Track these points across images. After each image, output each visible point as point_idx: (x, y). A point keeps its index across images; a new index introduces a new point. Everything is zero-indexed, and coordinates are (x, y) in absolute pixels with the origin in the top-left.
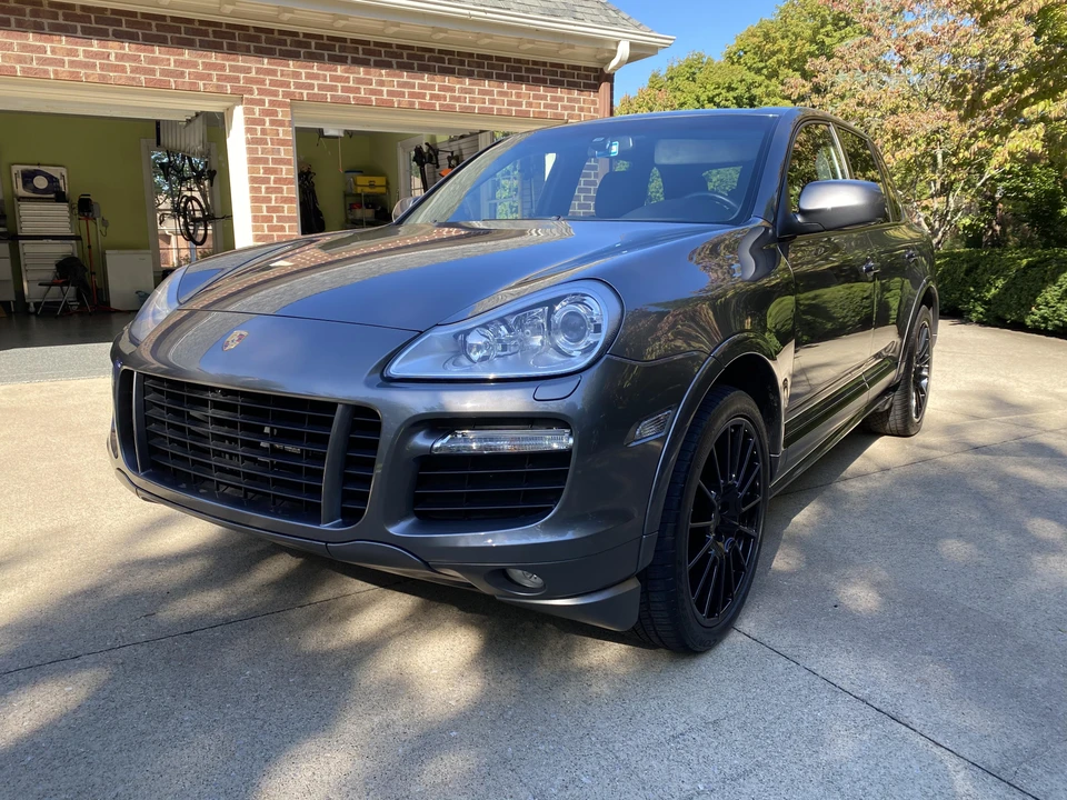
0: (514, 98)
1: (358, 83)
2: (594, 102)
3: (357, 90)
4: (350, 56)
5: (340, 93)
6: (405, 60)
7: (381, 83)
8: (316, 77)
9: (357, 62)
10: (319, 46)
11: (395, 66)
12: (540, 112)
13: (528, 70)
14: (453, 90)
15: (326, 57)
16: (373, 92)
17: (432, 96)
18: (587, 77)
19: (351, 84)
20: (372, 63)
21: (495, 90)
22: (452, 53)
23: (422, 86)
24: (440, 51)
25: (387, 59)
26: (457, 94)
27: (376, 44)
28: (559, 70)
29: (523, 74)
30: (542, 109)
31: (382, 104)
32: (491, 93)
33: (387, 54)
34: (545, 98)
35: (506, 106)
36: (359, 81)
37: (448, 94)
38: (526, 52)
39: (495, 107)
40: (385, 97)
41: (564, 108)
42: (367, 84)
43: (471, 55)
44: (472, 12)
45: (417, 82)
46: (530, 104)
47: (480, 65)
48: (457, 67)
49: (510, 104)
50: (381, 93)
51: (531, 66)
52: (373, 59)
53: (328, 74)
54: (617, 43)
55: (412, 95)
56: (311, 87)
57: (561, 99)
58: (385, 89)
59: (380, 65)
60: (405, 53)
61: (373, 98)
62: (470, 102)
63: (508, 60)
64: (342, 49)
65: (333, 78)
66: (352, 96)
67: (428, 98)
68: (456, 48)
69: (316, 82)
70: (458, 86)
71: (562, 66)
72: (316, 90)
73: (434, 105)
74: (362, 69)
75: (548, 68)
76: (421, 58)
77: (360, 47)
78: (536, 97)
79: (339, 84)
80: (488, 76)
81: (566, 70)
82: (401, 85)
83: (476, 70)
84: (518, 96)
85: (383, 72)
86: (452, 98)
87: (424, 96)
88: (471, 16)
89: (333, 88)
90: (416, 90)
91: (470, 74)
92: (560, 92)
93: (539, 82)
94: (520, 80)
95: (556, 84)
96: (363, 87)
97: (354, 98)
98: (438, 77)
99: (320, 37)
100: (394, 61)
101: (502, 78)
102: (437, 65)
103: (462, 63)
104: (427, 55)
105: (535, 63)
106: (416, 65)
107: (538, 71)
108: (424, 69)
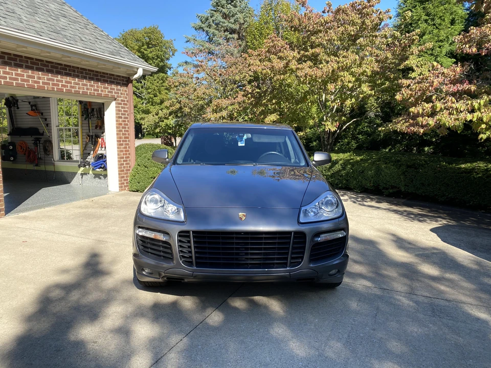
0: (96, 88)
1: (28, 77)
2: (126, 91)
3: (28, 81)
4: (24, 64)
5: (20, 82)
6: (50, 68)
7: (39, 78)
8: (8, 73)
9: (28, 68)
10: (9, 59)
11: (45, 71)
12: (106, 94)
13: (101, 76)
14: (71, 83)
15: (13, 64)
16: (36, 82)
17: (62, 86)
18: (123, 80)
19: (25, 78)
20: (35, 68)
21: (88, 84)
22: (70, 66)
23: (58, 81)
24: (65, 65)
25: (42, 67)
26: (72, 85)
27: (36, 59)
28: (113, 77)
29: (99, 78)
30: (107, 93)
31: (39, 87)
32: (86, 85)
33: (41, 65)
34: (107, 88)
35: (93, 91)
36: (29, 76)
37: (69, 85)
38: (101, 68)
39: (89, 91)
40: (41, 85)
41: (115, 93)
42: (32, 78)
43: (78, 68)
44: (85, 52)
45: (55, 78)
46: (102, 91)
47: (82, 73)
48: (72, 73)
49: (95, 90)
50: (39, 83)
51: (102, 74)
52: (35, 66)
53: (14, 72)
54: (138, 69)
55: (53, 84)
56: (6, 78)
57: (114, 89)
58: (41, 81)
59: (39, 70)
60: (50, 65)
61: (36, 85)
62: (78, 89)
63: (93, 71)
64: (21, 61)
65: (16, 75)
66: (25, 83)
67: (60, 86)
68: (72, 65)
69: (8, 76)
70: (73, 82)
71: (113, 75)
72: (8, 80)
73: (63, 89)
74: (30, 71)
75: (109, 76)
76: (57, 68)
77: (29, 61)
78: (104, 88)
79: (19, 78)
80: (85, 78)
81: (115, 77)
82: (48, 79)
83: (80, 75)
84: (97, 87)
85: (40, 73)
86: (71, 87)
87: (58, 85)
88: (84, 53)
89: (16, 79)
90: (55, 82)
91: (78, 77)
92: (113, 86)
93: (105, 81)
94: (98, 80)
95: (112, 83)
96: (30, 80)
97: (27, 84)
98: (65, 77)
99: (10, 54)
100: (45, 68)
101: (91, 79)
102: (64, 71)
103: (74, 71)
104: (59, 67)
105: (104, 73)
106: (54, 71)
107: (105, 77)
108: (58, 73)
